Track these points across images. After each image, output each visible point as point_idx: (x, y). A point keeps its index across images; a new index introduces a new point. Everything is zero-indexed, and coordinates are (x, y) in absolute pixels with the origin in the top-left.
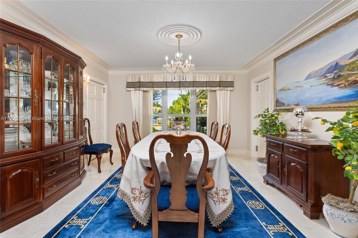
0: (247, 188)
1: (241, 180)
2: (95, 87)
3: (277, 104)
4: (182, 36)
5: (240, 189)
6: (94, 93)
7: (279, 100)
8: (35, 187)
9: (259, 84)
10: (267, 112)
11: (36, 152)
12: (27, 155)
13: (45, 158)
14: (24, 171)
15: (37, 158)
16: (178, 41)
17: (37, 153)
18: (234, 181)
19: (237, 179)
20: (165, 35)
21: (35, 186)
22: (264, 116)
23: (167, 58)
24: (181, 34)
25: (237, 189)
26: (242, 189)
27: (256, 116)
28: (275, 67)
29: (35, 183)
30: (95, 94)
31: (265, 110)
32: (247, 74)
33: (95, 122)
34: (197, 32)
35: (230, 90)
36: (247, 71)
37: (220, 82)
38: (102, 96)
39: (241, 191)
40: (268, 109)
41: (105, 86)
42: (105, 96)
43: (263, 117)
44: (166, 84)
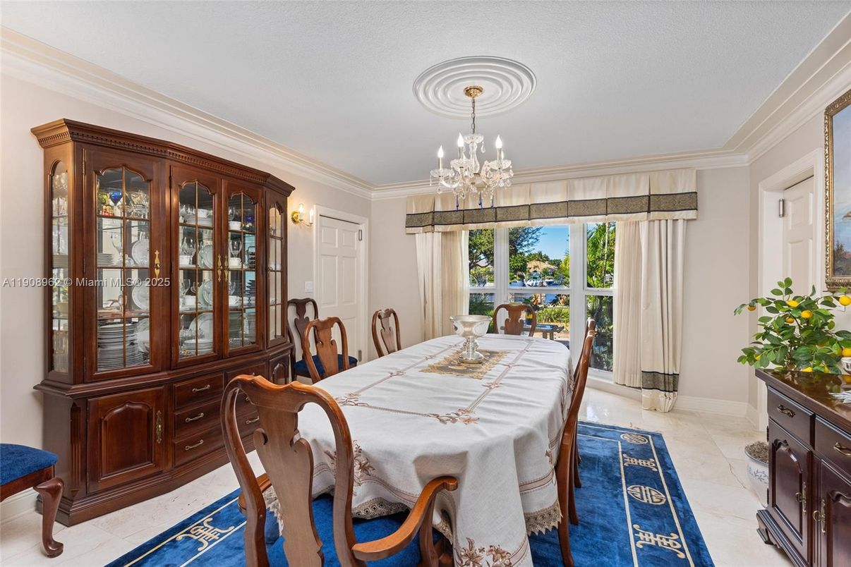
0: (679, 541)
1: (675, 506)
2: (337, 230)
3: (839, 264)
4: (480, 90)
5: (650, 538)
6: (335, 244)
7: (846, 249)
8: (155, 441)
9: (788, 195)
10: (784, 293)
11: (159, 372)
12: (135, 378)
13: (177, 385)
14: (133, 409)
15: (161, 385)
16: (471, 104)
17: (160, 374)
18: (648, 504)
19: (662, 500)
20: (435, 93)
21: (156, 439)
22: (773, 305)
23: (441, 154)
24: (478, 83)
25: (641, 535)
26: (658, 539)
27: (744, 305)
28: (830, 133)
29: (155, 434)
30: (337, 246)
31: (780, 284)
32: (747, 164)
33: (336, 305)
34: (515, 73)
35: (685, 218)
36: (746, 157)
37: (649, 196)
38: (356, 248)
39: (650, 546)
40: (788, 281)
41: (361, 227)
42: (362, 247)
43: (771, 310)
44: (496, 213)
